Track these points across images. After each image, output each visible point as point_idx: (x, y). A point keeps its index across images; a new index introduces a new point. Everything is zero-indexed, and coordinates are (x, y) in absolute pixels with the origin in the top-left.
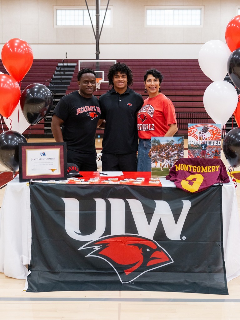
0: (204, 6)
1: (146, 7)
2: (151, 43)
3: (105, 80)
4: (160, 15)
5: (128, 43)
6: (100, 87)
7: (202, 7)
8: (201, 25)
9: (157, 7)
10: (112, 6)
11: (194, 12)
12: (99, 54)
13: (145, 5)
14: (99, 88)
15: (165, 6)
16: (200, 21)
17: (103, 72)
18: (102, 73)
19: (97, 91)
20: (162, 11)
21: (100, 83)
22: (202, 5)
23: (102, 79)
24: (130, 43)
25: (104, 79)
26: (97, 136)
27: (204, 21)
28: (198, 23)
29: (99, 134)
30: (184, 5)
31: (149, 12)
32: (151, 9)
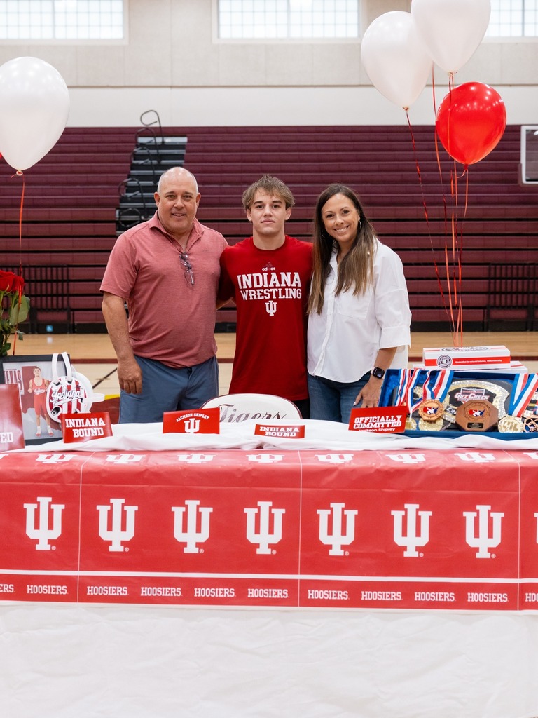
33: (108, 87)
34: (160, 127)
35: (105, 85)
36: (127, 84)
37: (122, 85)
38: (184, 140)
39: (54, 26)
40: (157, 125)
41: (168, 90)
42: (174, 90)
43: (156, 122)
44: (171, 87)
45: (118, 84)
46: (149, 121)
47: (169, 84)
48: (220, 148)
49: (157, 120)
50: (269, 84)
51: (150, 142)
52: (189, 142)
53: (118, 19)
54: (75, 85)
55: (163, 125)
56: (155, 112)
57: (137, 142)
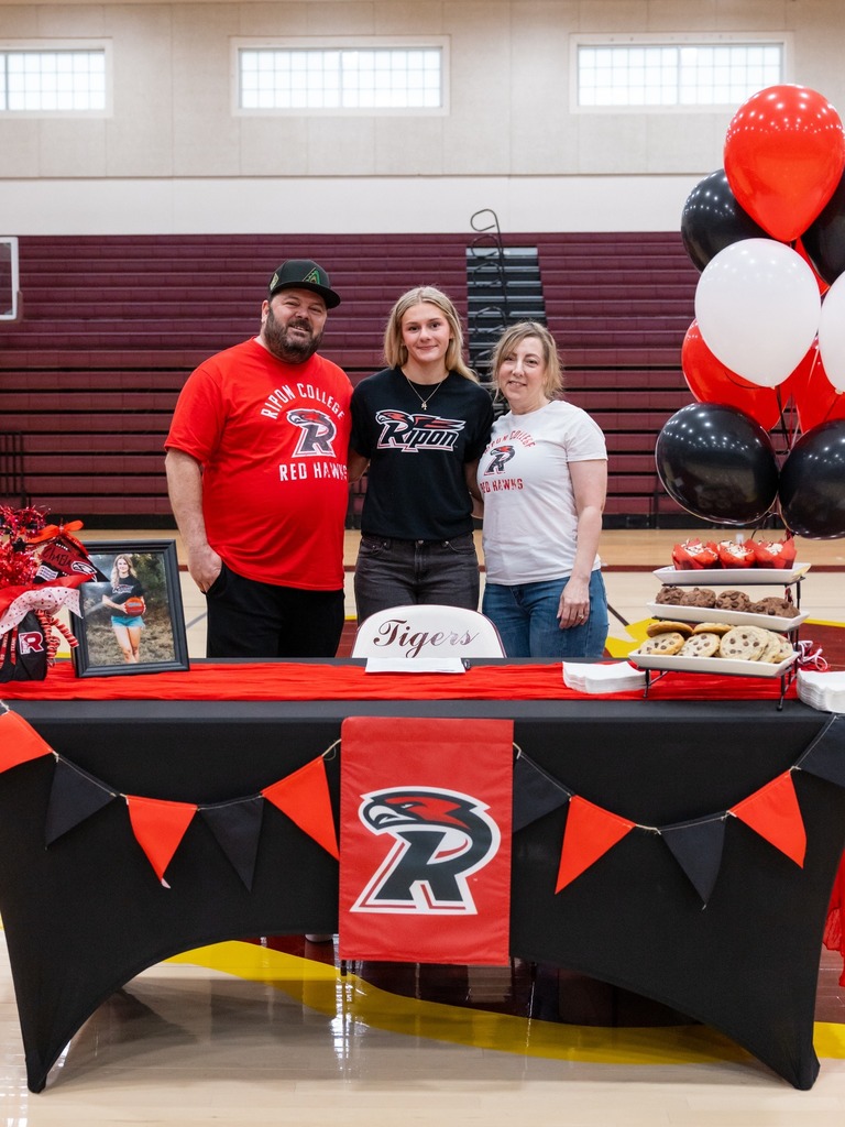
0: (450, 35)
1: (236, 43)
2: (257, 174)
4: (291, 70)
5: (171, 174)
7: (444, 41)
8: (441, 106)
9: (275, 43)
10: (110, 38)
11: (415, 58)
13: (229, 36)
15: (307, 36)
16: (437, 92)
20: (299, 57)
22: (442, 35)
24: (178, 175)
27: (451, 91)
28: (431, 99)
30: (374, 35)
31: (249, 60)
32: (258, 50)
33: (419, 176)
34: (499, 234)
36: (446, 173)
37: (440, 173)
38: (532, 252)
39: (341, 89)
40: (494, 230)
41: (506, 180)
42: (514, 180)
43: (493, 226)
44: (510, 176)
45: (433, 173)
46: (484, 224)
47: (508, 173)
48: (589, 264)
49: (494, 223)
50: (650, 171)
51: (491, 255)
52: (539, 255)
53: (433, 79)
54: (373, 173)
55: (503, 230)
56: (492, 212)
57: (464, 255)
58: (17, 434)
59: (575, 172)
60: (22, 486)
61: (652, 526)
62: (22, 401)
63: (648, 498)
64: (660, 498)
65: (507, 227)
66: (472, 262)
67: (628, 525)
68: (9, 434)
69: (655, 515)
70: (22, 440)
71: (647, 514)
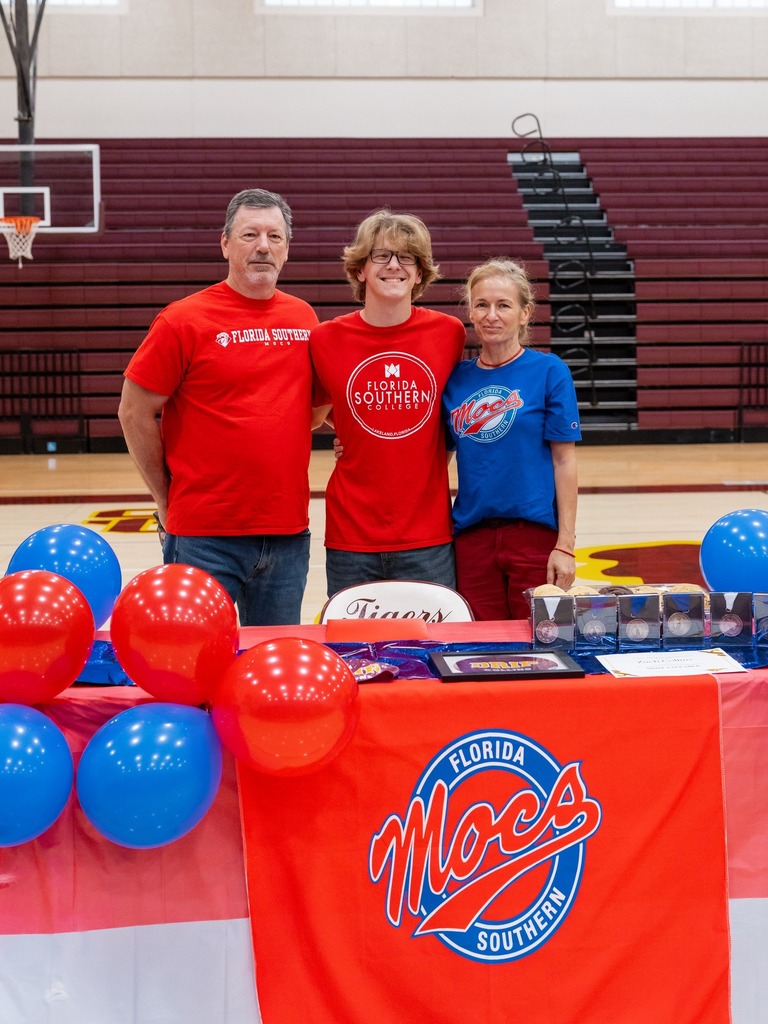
3: (54, 224)
5: (190, 74)
6: (33, 250)
8: (474, 6)
12: (28, 121)
14: (29, 256)
17: (46, 191)
18: (42, 194)
19: (20, 266)
21: (33, 237)
23: (43, 218)
24: (199, 75)
25: (52, 217)
26: (46, 447)
29: (52, 438)
34: (541, 138)
35: (450, 75)
36: (481, 75)
37: (474, 75)
40: (536, 135)
41: (542, 82)
42: (550, 84)
43: (535, 131)
44: (546, 79)
47: (543, 75)
49: (536, 127)
52: (582, 160)
54: (405, 76)
55: (545, 135)
56: (533, 116)
57: (505, 161)
58: (74, 352)
59: (613, 76)
60: (80, 407)
61: (738, 440)
62: (78, 317)
63: (731, 412)
64: (745, 411)
65: (549, 132)
66: (518, 168)
67: (712, 439)
68: (67, 352)
69: (740, 429)
70: (79, 358)
71: (731, 427)
